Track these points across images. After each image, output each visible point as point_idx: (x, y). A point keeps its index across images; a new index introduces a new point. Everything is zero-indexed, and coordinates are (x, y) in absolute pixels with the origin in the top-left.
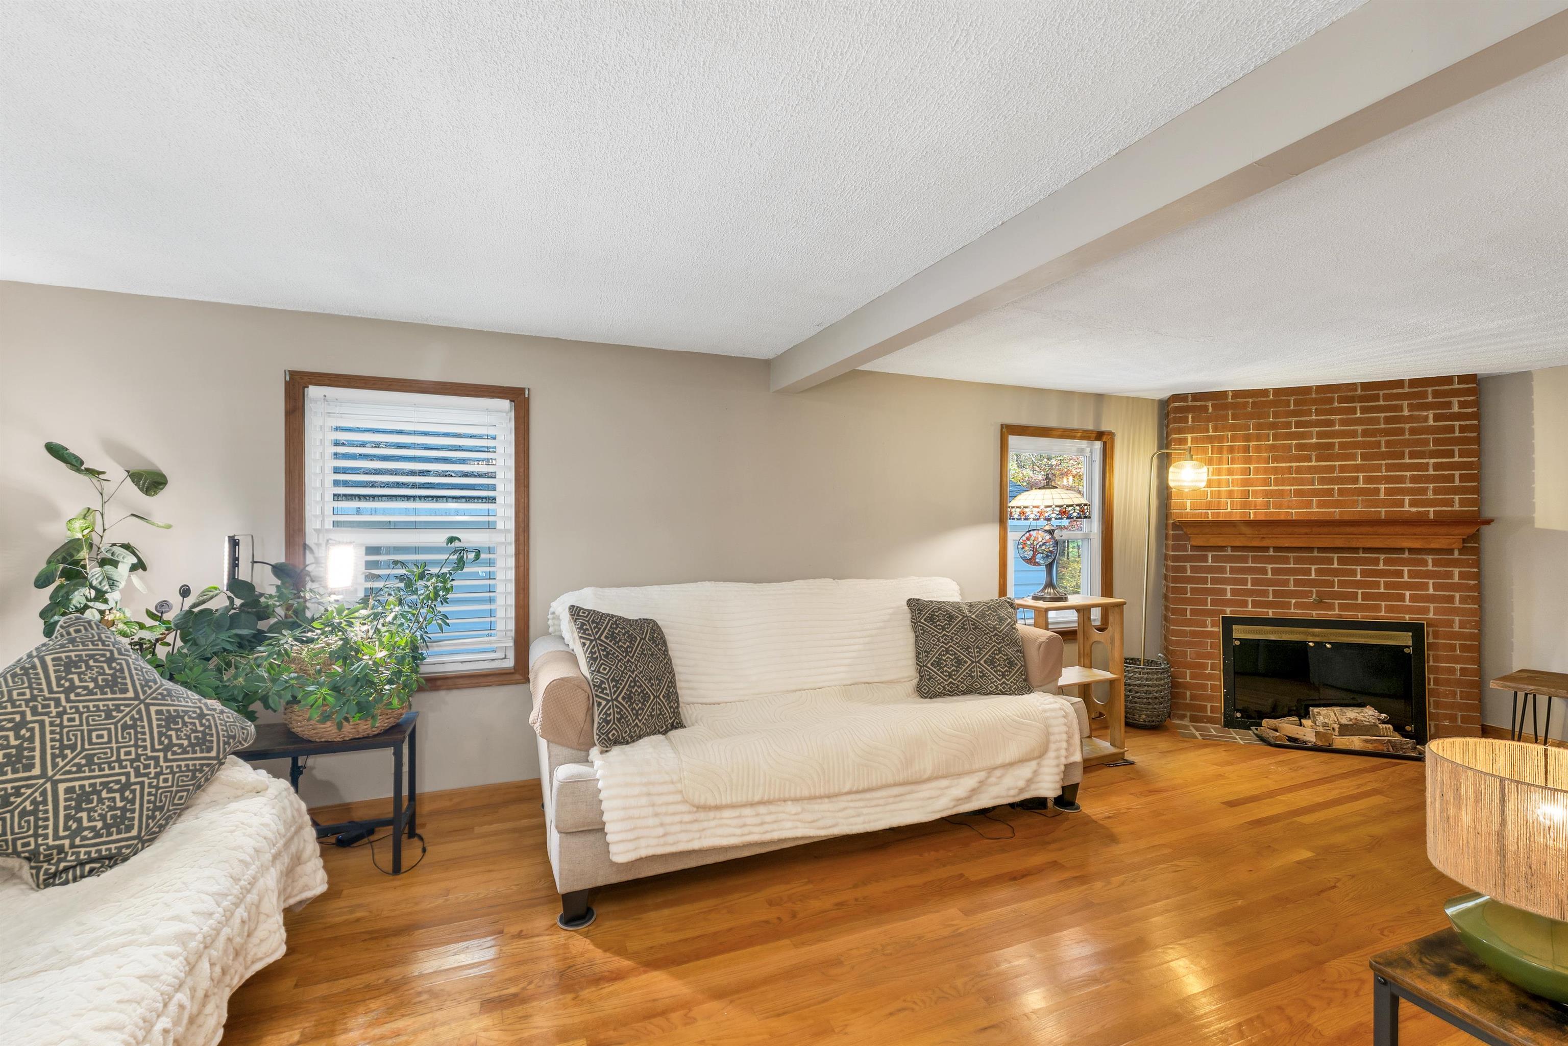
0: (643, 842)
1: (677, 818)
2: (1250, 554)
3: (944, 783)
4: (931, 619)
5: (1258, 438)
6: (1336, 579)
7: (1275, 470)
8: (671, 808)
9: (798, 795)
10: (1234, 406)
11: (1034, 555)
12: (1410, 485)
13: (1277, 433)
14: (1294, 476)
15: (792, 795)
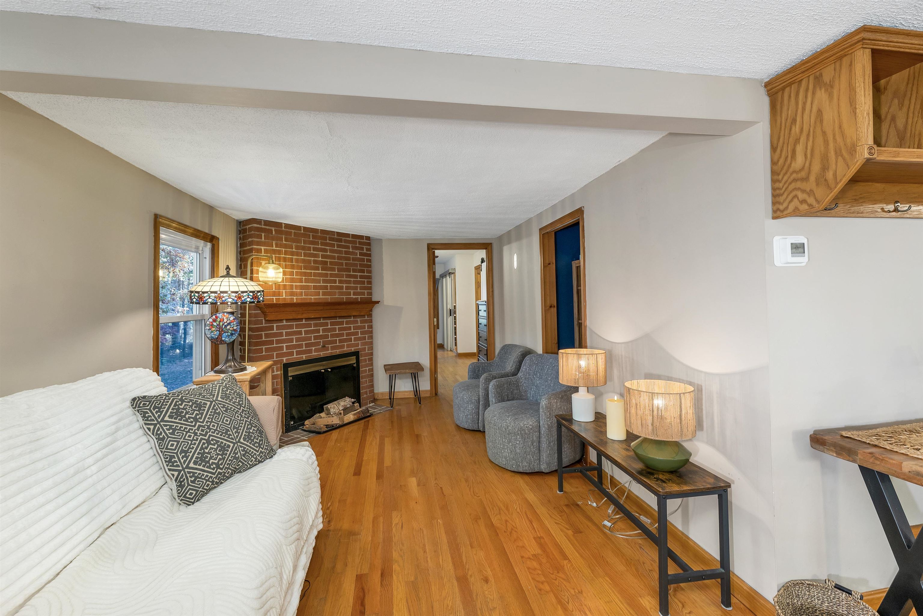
2: (294, 323)
5: (298, 254)
6: (329, 334)
7: (305, 274)
10: (287, 233)
11: (220, 335)
12: (353, 285)
13: (306, 252)
14: (313, 278)
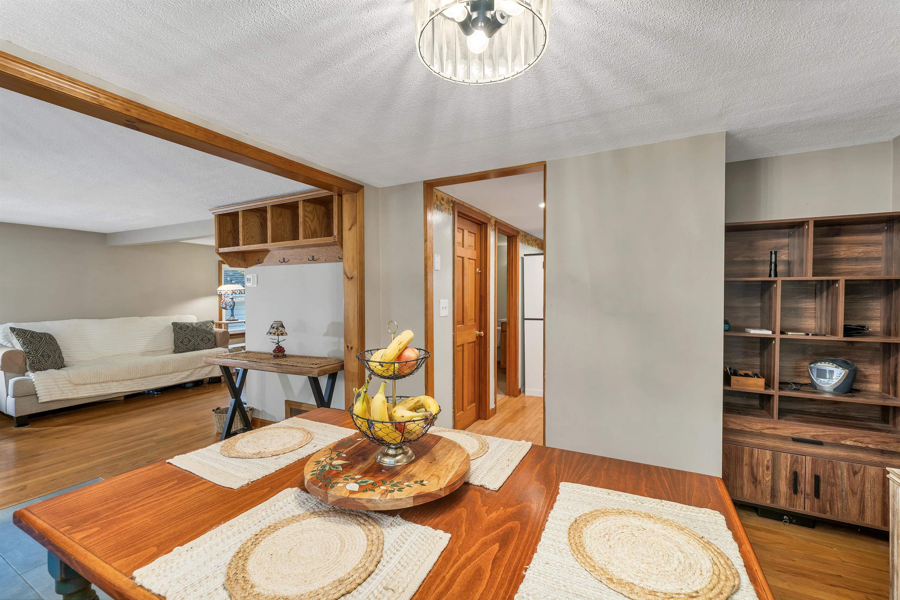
0: (53, 396)
1: (68, 388)
3: (177, 374)
4: (181, 328)
8: (65, 386)
9: (118, 379)
11: (226, 306)
15: (116, 379)
